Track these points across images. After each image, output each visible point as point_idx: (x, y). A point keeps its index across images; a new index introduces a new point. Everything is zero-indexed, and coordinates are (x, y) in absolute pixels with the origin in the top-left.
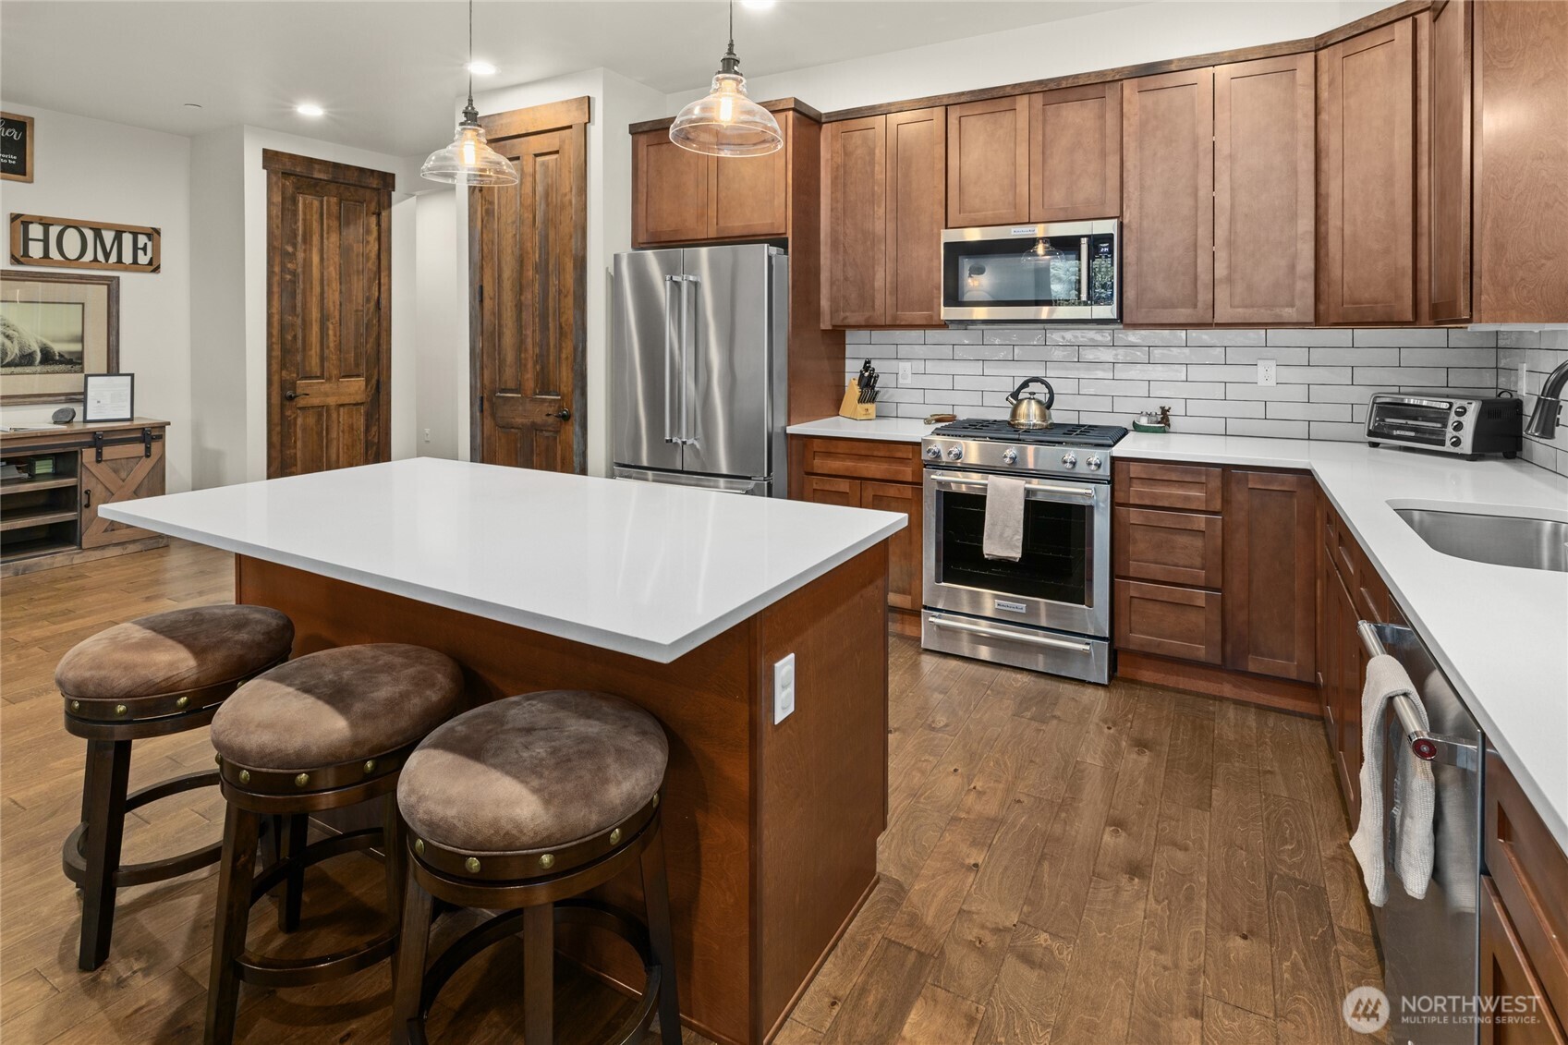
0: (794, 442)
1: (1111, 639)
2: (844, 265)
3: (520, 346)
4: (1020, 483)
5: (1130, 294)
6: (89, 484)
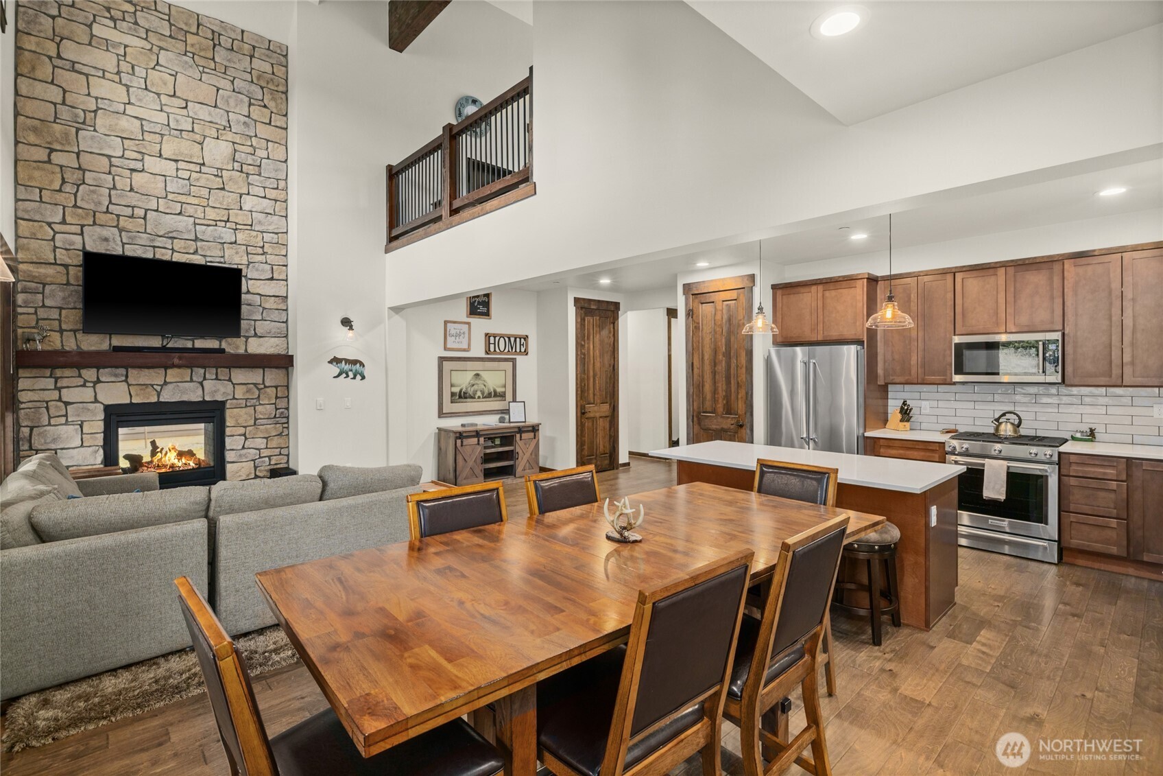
0: (868, 441)
1: (1059, 541)
2: (893, 352)
3: (715, 392)
4: (1005, 463)
5: (1069, 369)
6: (518, 450)
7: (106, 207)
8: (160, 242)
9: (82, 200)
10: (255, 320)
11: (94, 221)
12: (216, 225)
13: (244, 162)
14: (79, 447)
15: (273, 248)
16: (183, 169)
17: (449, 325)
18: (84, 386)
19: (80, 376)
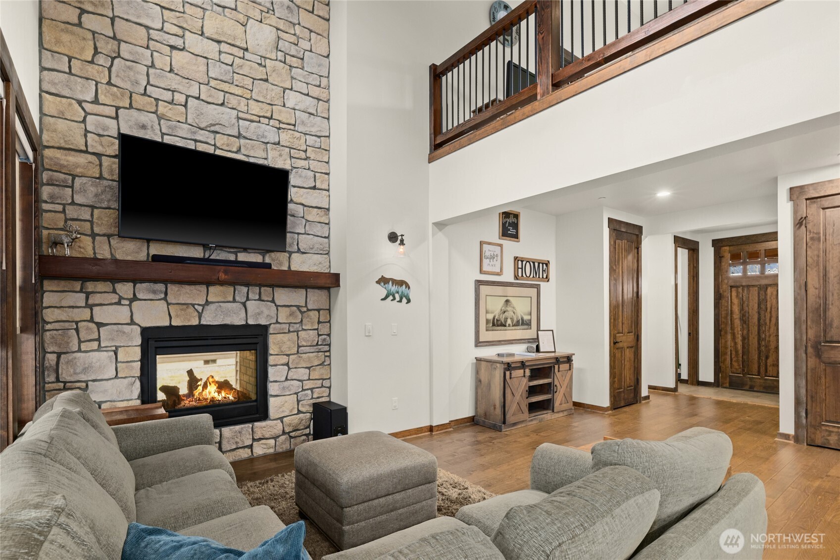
6: (556, 383)
7: (143, 88)
8: (202, 135)
9: (117, 76)
10: (298, 234)
11: (131, 104)
12: (259, 122)
13: (287, 52)
14: (112, 379)
15: (315, 152)
16: (226, 53)
17: (485, 246)
18: (119, 303)
19: (114, 291)
